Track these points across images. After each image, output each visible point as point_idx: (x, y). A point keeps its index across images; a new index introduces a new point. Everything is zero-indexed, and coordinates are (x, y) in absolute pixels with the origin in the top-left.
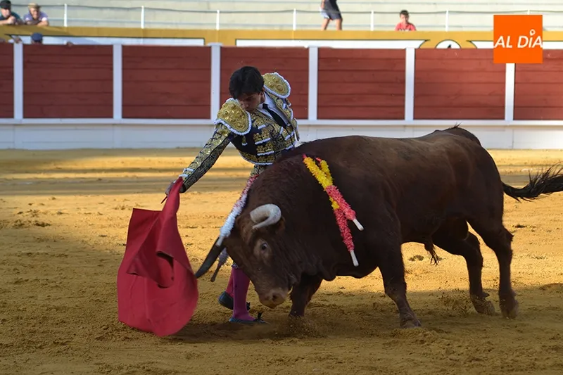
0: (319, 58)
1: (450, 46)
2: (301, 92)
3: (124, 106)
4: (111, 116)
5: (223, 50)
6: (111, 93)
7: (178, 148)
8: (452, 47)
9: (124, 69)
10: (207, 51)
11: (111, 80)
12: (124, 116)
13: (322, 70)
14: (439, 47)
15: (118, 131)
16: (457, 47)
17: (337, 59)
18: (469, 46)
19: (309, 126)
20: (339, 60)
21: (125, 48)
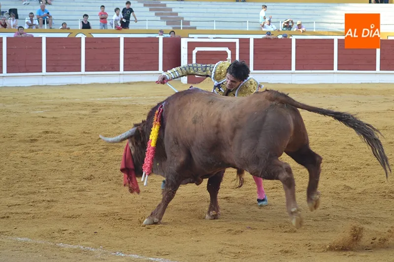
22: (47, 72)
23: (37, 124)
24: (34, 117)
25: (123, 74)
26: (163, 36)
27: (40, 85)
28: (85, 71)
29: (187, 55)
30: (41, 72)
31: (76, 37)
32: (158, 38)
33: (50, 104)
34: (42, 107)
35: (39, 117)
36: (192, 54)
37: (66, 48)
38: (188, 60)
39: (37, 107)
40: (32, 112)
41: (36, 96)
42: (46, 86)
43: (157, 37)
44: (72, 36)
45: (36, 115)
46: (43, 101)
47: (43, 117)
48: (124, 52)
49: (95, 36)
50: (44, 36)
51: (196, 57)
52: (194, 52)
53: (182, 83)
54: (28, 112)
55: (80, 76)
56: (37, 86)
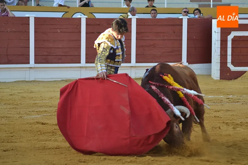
22: (35, 63)
23: (39, 133)
24: (31, 124)
25: (135, 67)
26: (188, 17)
27: (27, 80)
28: (86, 63)
29: (219, 42)
30: (29, 63)
31: (73, 17)
32: (182, 19)
33: (47, 106)
34: (38, 110)
35: (38, 123)
36: (226, 41)
37: (61, 32)
38: (221, 48)
39: (31, 110)
40: (26, 117)
41: (25, 95)
42: (34, 81)
43: (180, 17)
44: (68, 16)
45: (32, 121)
46: (36, 102)
47: (42, 124)
48: (137, 37)
49: (98, 16)
50: (32, 16)
51: (232, 44)
52: (230, 38)
53: (212, 79)
54: (21, 117)
55: (79, 69)
56: (22, 81)
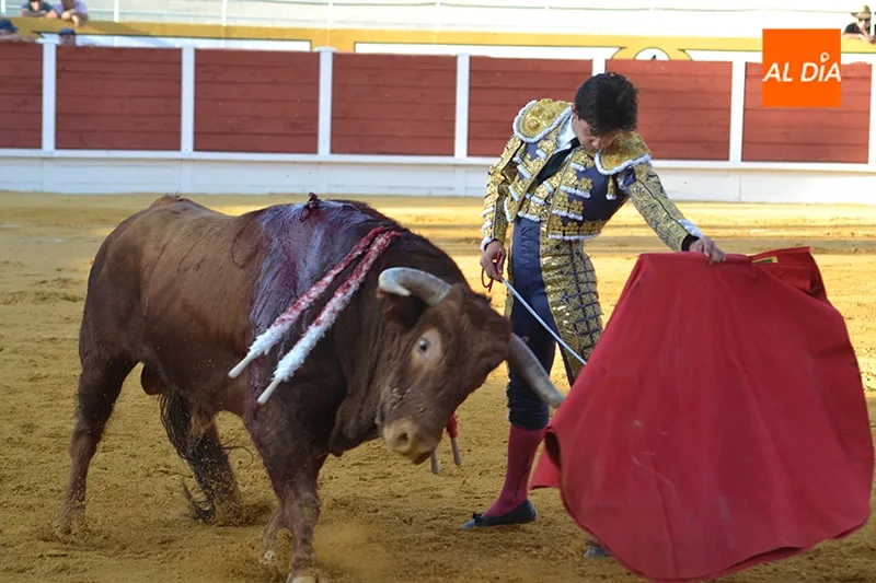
0: (471, 71)
1: (654, 57)
2: (446, 118)
3: (197, 134)
4: (178, 148)
5: (337, 58)
6: (178, 116)
7: (272, 194)
8: (658, 58)
9: (198, 82)
10: (314, 58)
11: (178, 97)
12: (197, 148)
13: (475, 88)
14: (639, 58)
15: (187, 169)
16: (665, 58)
17: (496, 72)
18: (681, 57)
19: (456, 165)
20: (499, 74)
21: (199, 53)
